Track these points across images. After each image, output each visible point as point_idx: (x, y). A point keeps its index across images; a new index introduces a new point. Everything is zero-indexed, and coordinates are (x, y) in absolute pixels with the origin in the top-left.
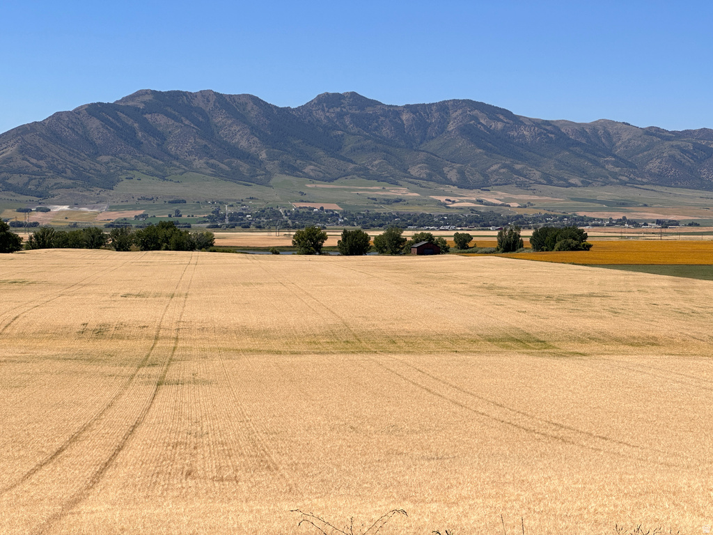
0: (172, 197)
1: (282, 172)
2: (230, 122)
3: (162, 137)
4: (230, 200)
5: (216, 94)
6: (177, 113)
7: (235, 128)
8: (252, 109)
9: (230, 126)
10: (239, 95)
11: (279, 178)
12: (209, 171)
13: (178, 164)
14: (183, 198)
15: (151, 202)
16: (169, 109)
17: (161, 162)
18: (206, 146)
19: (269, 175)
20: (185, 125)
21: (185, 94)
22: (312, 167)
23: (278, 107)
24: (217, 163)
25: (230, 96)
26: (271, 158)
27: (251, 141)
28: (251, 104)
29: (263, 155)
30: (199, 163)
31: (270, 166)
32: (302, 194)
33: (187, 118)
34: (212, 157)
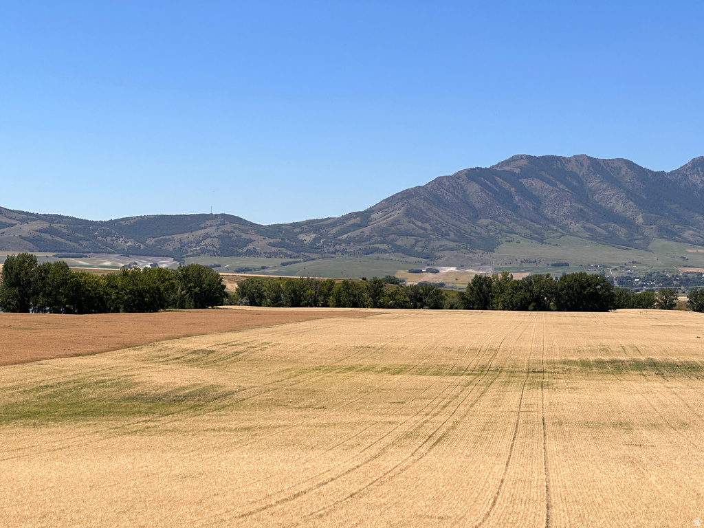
0: (555, 260)
1: (661, 237)
2: (604, 186)
3: (537, 201)
4: (613, 264)
5: (590, 158)
6: (551, 178)
7: (610, 192)
8: (627, 173)
9: (605, 190)
10: (613, 160)
11: (657, 243)
12: (586, 235)
13: (555, 227)
14: (566, 261)
15: (534, 265)
16: (544, 174)
17: (539, 226)
18: (582, 210)
19: (647, 240)
20: (560, 189)
21: (559, 158)
22: (691, 232)
23: (653, 172)
24: (595, 227)
25: (604, 160)
26: (648, 222)
27: (627, 205)
28: (625, 169)
29: (640, 220)
30: (575, 227)
31: (647, 231)
32: (684, 259)
33: (561, 182)
34: (588, 221)
